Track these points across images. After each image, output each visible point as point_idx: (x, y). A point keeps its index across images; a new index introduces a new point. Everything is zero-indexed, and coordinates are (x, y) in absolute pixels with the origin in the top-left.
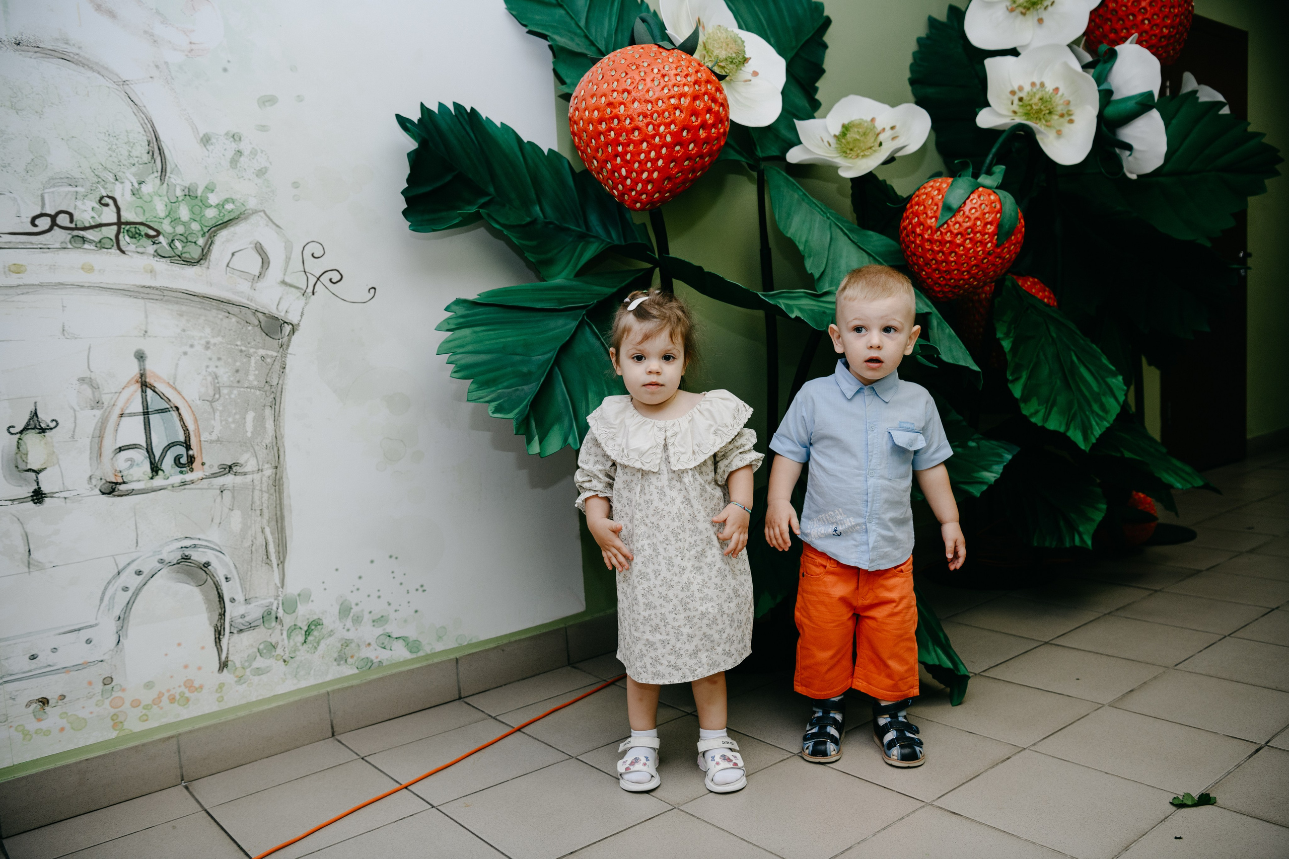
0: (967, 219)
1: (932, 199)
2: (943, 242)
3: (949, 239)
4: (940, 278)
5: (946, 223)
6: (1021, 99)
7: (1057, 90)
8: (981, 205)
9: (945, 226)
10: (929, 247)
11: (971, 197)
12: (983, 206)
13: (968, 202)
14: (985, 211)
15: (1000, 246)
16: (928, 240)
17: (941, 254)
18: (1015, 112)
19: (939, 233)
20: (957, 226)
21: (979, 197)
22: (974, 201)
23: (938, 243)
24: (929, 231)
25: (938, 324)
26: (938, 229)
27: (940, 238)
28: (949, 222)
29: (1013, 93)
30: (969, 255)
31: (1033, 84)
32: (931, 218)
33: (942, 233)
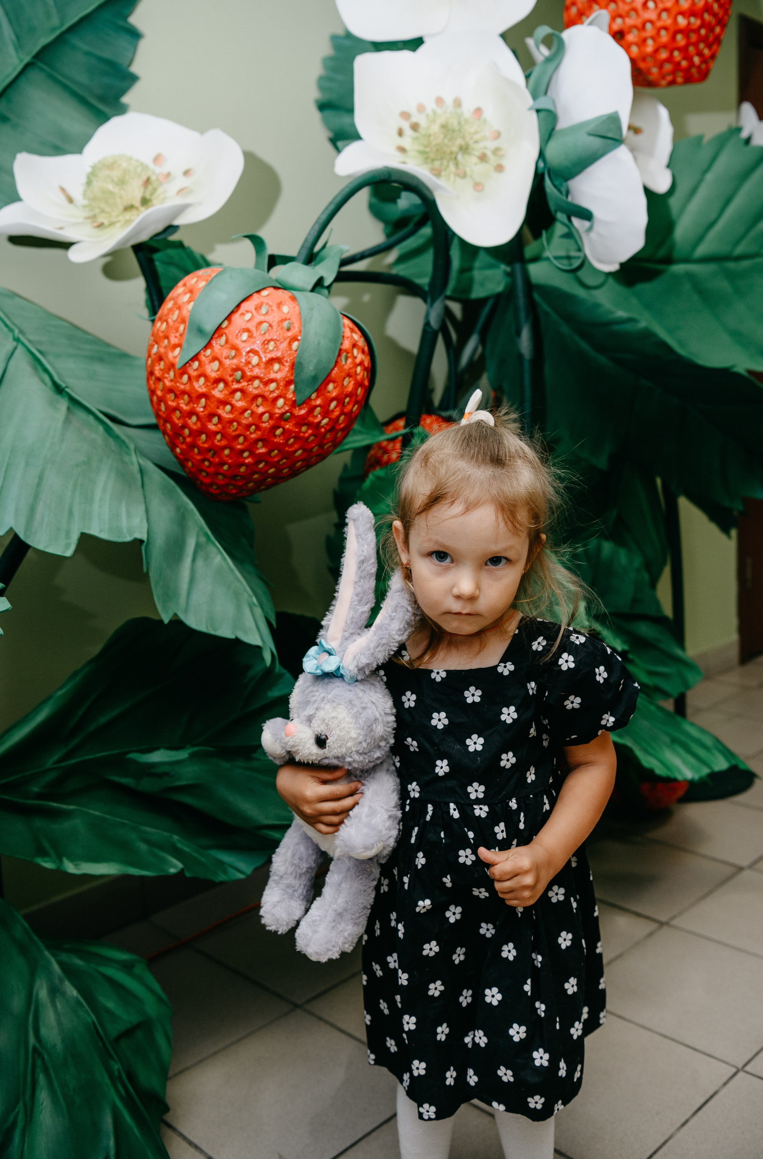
0: (233, 353)
1: (179, 308)
2: (195, 397)
3: (203, 390)
4: (203, 460)
5: (195, 358)
6: (415, 127)
7: (478, 111)
8: (261, 323)
9: (196, 364)
10: (174, 404)
11: (245, 306)
12: (265, 326)
13: (236, 317)
14: (267, 337)
15: (304, 403)
16: (171, 390)
17: (194, 418)
18: (402, 150)
19: (185, 378)
20: (216, 365)
21: (258, 308)
22: (248, 316)
23: (186, 397)
24: (172, 373)
25: (198, 547)
26: (183, 371)
27: (187, 388)
28: (203, 358)
29: (405, 115)
30: (244, 422)
31: (439, 101)
32: (175, 347)
33: (190, 378)
